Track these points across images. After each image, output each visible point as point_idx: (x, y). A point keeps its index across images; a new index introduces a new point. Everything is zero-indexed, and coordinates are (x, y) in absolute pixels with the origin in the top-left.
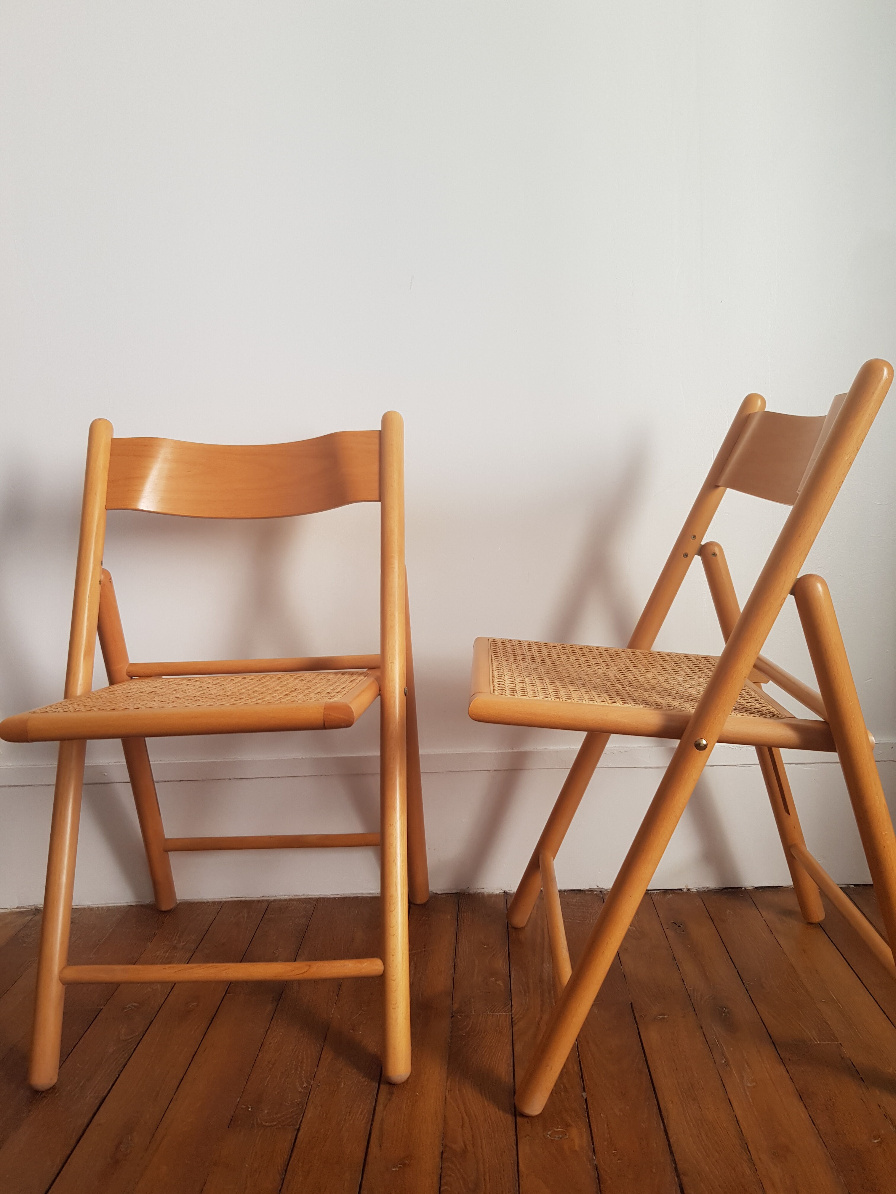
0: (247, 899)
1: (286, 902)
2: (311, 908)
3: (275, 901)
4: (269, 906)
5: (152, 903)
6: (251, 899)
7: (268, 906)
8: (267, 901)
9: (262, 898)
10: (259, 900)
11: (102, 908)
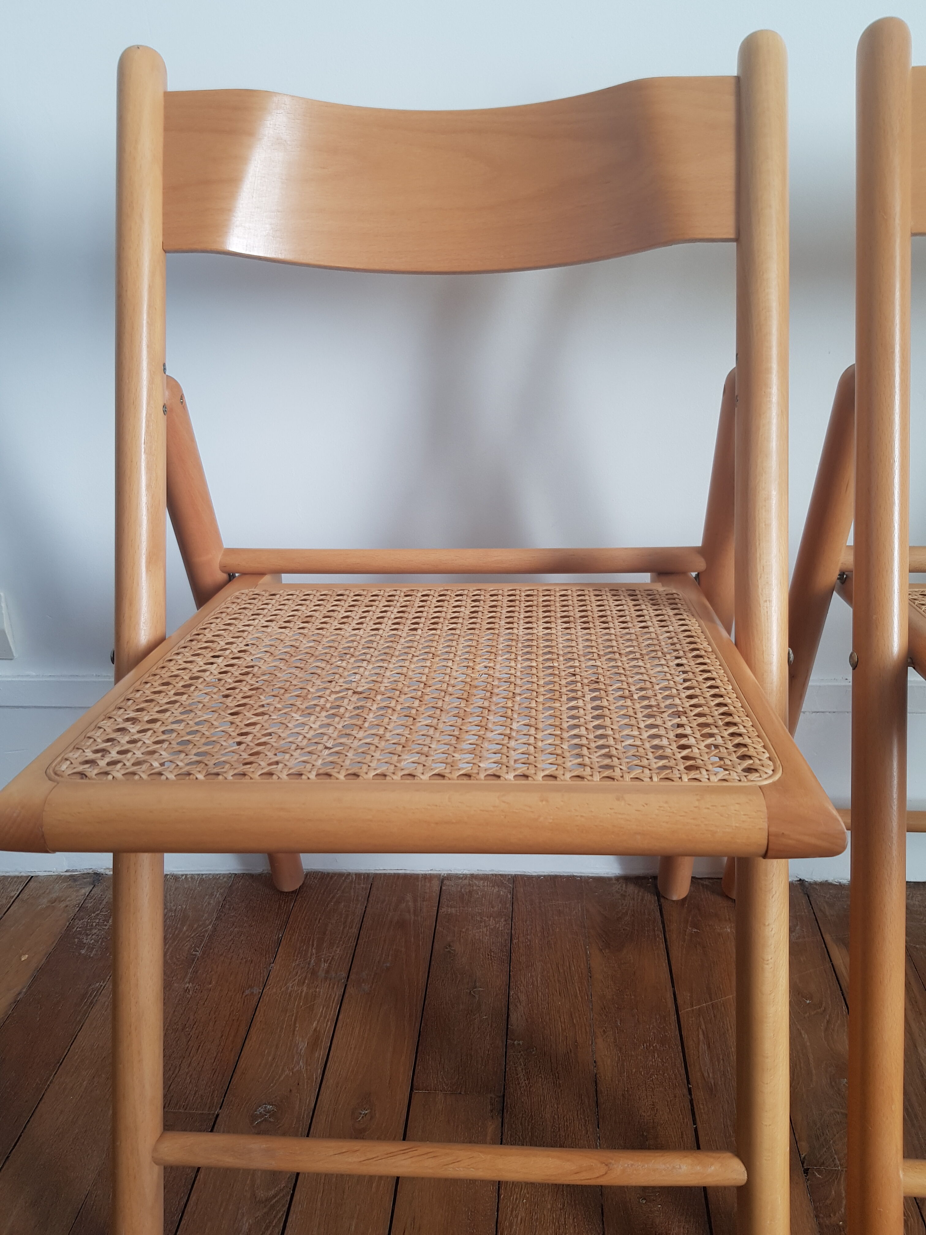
0: (408, 872)
1: (467, 881)
2: (507, 896)
3: (449, 877)
4: (444, 888)
5: (266, 872)
6: (413, 872)
7: (441, 887)
8: (438, 876)
9: (430, 872)
10: (426, 874)
11: (192, 876)
